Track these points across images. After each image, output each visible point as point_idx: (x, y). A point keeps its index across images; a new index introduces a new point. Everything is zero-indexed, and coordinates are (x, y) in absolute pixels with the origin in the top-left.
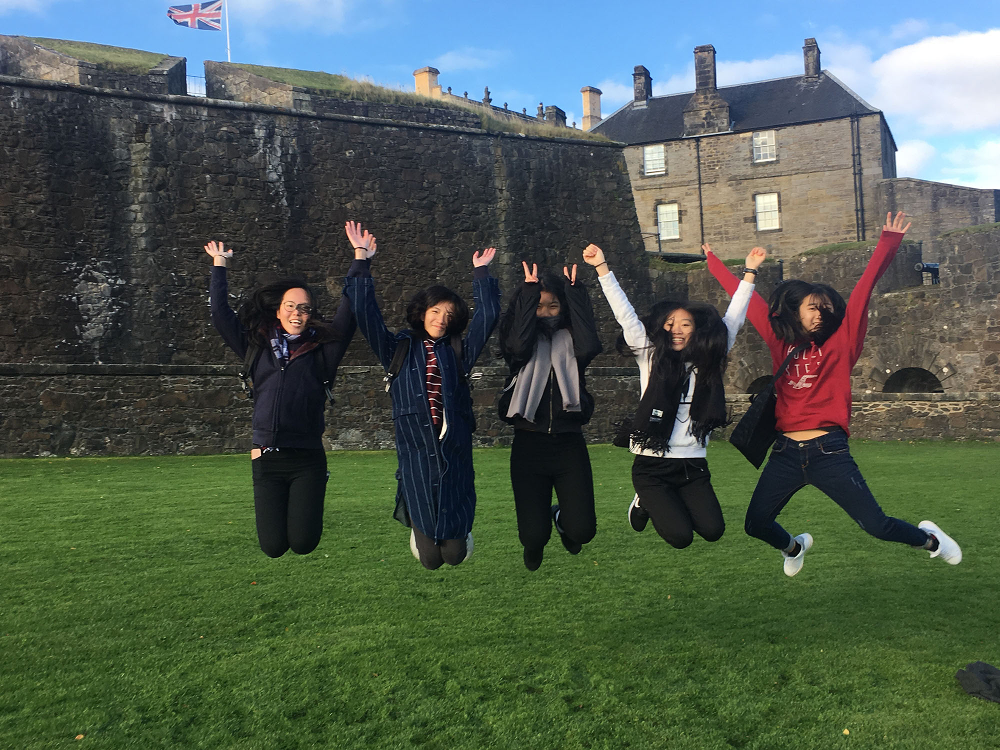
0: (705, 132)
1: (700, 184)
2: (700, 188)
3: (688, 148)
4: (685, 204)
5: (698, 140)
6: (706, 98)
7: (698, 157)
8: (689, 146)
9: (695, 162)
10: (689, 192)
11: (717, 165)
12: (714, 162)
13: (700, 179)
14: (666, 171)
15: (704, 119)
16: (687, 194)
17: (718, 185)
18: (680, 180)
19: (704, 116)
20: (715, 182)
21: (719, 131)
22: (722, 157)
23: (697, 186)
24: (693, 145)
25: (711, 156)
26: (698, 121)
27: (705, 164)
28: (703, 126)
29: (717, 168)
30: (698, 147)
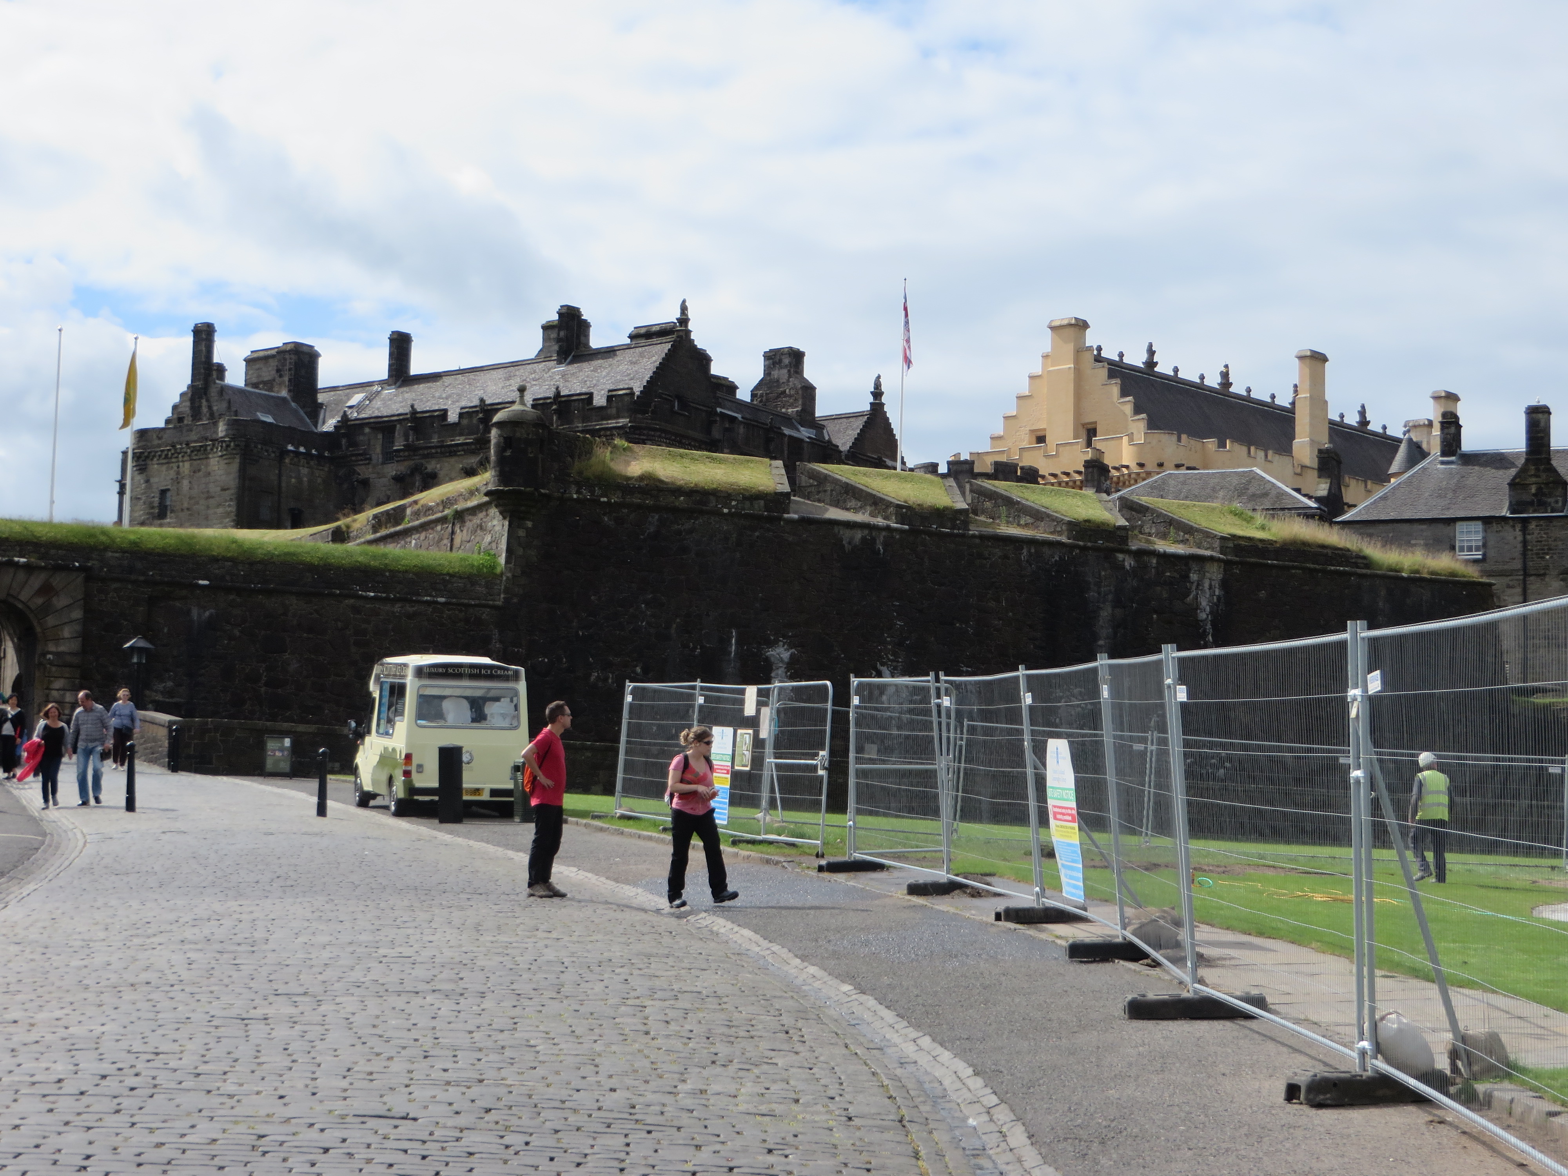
0: (1534, 512)
1: (1526, 574)
2: (1524, 581)
3: (1511, 530)
4: (1506, 598)
5: (1525, 521)
6: (1537, 470)
7: (1525, 543)
8: (1513, 527)
9: (1519, 547)
10: (1511, 583)
11: (1547, 554)
12: (1543, 550)
13: (1525, 568)
14: (1484, 555)
15: (1534, 495)
16: (1509, 586)
17: (1547, 579)
18: (1501, 567)
19: (1533, 491)
20: (1544, 575)
21: (1552, 512)
22: (1554, 544)
23: (1521, 577)
24: (1518, 527)
25: (1541, 541)
26: (1527, 497)
27: (1532, 550)
28: (1532, 503)
29: (1548, 557)
30: (1524, 530)
